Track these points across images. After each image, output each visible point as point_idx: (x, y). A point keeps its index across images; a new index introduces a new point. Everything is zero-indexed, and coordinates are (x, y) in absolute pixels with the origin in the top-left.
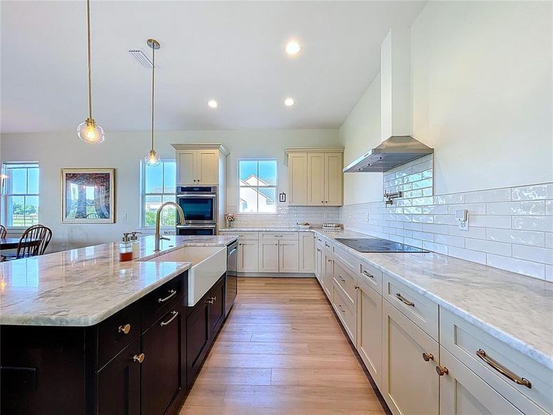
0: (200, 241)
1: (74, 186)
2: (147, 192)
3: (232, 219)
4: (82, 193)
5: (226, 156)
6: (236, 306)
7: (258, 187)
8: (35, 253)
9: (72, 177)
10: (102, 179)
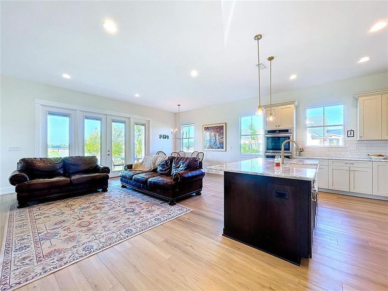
2: (242, 134)
5: (297, 107)
7: (324, 126)
9: (207, 129)
10: (220, 128)
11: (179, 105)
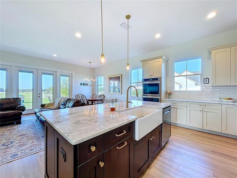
0: (149, 105)
1: (112, 82)
2: (132, 82)
3: (170, 94)
4: (114, 84)
5: (167, 62)
6: (170, 143)
7: (187, 75)
8: (102, 103)
9: (111, 79)
10: (118, 78)
11: (90, 62)
